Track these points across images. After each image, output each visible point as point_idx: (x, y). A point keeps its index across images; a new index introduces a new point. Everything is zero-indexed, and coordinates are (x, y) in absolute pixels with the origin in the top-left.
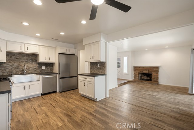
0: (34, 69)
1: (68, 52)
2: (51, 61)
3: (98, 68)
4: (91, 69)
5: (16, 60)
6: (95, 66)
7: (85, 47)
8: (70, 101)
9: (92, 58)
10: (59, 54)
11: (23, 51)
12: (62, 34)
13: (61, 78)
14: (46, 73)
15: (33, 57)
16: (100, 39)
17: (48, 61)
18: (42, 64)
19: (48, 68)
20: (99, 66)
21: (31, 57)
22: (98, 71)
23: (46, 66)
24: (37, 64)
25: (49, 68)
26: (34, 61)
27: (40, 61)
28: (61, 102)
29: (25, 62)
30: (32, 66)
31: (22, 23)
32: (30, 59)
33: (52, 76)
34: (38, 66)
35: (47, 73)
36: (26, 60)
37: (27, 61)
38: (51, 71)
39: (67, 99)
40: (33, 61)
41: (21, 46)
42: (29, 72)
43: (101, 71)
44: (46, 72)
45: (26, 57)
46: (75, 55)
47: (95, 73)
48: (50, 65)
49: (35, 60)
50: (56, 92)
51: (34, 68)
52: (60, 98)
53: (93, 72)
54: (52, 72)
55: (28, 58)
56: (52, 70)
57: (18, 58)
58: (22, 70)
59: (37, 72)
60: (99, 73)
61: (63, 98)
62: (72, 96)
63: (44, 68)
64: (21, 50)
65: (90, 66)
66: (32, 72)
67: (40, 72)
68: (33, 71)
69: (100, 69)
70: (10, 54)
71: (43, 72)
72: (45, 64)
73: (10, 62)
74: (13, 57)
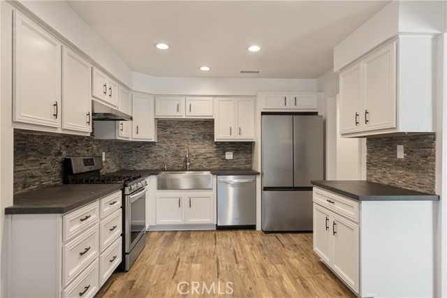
0: (207, 158)
1: (290, 107)
2: (245, 137)
3: (399, 164)
4: (370, 164)
5: (174, 136)
6: (386, 154)
7: (341, 79)
8: (272, 270)
9: (361, 119)
10: (263, 113)
11: (183, 114)
12: (254, 49)
13: (266, 189)
14: (234, 169)
15: (206, 128)
16: (397, 27)
17: (235, 137)
18: (223, 146)
19: (240, 156)
20: (400, 154)
21: (202, 130)
22: (400, 177)
23: (236, 152)
24: (215, 146)
25: (242, 158)
26: (207, 139)
27: (218, 138)
28: (245, 264)
29: (190, 142)
30: (203, 151)
31: (155, 45)
32: (200, 134)
33: (246, 181)
34: (216, 152)
35: (238, 169)
36: (191, 137)
37: (193, 139)
38: (248, 166)
39: (266, 262)
40: (204, 138)
41: (178, 102)
42: (197, 165)
43: (413, 176)
44: (234, 166)
45: (192, 129)
46: (316, 113)
47: (385, 182)
48: (245, 148)
49: (209, 135)
50: (253, 227)
51: (208, 155)
52: (251, 249)
53: (377, 177)
54: (250, 169)
55: (195, 132)
56: (250, 162)
57: (177, 131)
58: (183, 159)
59: (215, 167)
60: (400, 183)
61: (258, 255)
62: (291, 253)
63: (229, 156)
64: (178, 114)
65: (365, 154)
66: (204, 166)
67: (221, 168)
68: (205, 162)
69: (407, 165)
70: (163, 125)
71: (228, 166)
72: (232, 147)
73: (164, 142)
74: (169, 130)
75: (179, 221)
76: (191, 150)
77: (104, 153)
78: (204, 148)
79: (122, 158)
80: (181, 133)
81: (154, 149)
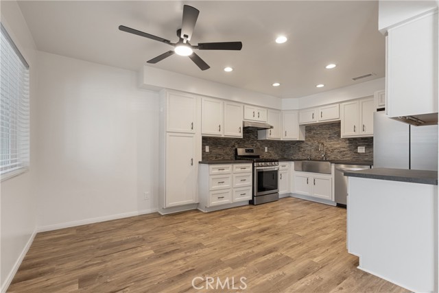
0: (341, 152)
2: (368, 133)
5: (316, 136)
10: (378, 110)
14: (366, 161)
18: (356, 142)
24: (347, 142)
27: (344, 135)
29: (327, 140)
30: (338, 146)
34: (349, 146)
35: (370, 161)
36: (328, 136)
37: (330, 137)
41: (313, 112)
44: (367, 159)
45: (329, 130)
51: (342, 149)
55: (331, 131)
57: (318, 133)
59: (348, 159)
63: (361, 150)
64: (315, 120)
67: (354, 160)
68: (339, 155)
70: (309, 129)
71: (360, 158)
72: (364, 142)
73: (309, 141)
74: (313, 132)
75: (307, 193)
76: (329, 146)
77: (266, 148)
78: (339, 144)
79: (285, 151)
80: (321, 133)
81: (303, 145)
